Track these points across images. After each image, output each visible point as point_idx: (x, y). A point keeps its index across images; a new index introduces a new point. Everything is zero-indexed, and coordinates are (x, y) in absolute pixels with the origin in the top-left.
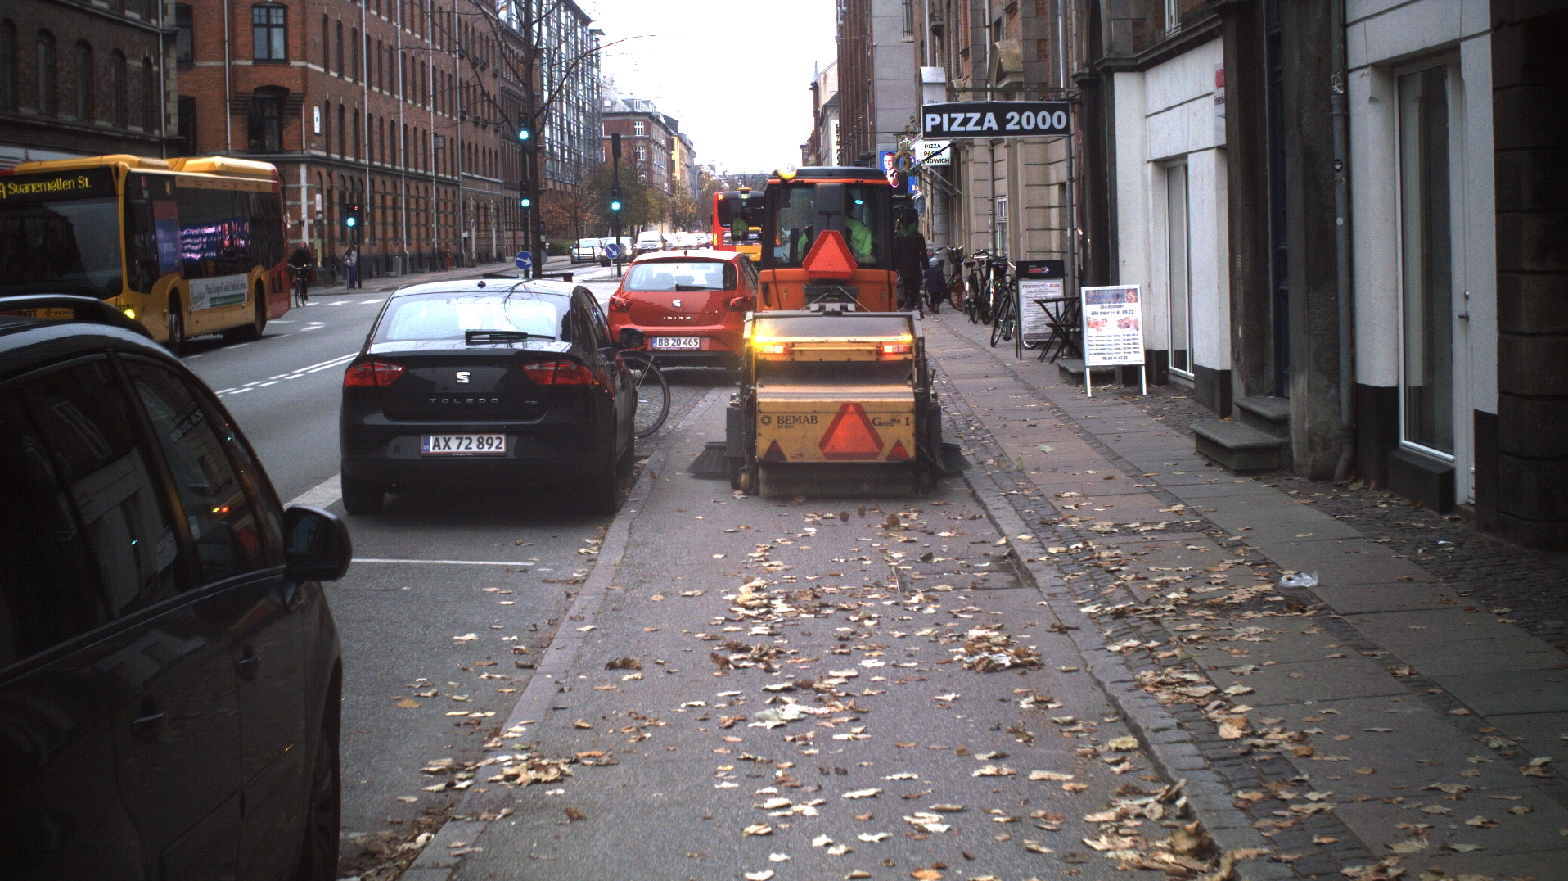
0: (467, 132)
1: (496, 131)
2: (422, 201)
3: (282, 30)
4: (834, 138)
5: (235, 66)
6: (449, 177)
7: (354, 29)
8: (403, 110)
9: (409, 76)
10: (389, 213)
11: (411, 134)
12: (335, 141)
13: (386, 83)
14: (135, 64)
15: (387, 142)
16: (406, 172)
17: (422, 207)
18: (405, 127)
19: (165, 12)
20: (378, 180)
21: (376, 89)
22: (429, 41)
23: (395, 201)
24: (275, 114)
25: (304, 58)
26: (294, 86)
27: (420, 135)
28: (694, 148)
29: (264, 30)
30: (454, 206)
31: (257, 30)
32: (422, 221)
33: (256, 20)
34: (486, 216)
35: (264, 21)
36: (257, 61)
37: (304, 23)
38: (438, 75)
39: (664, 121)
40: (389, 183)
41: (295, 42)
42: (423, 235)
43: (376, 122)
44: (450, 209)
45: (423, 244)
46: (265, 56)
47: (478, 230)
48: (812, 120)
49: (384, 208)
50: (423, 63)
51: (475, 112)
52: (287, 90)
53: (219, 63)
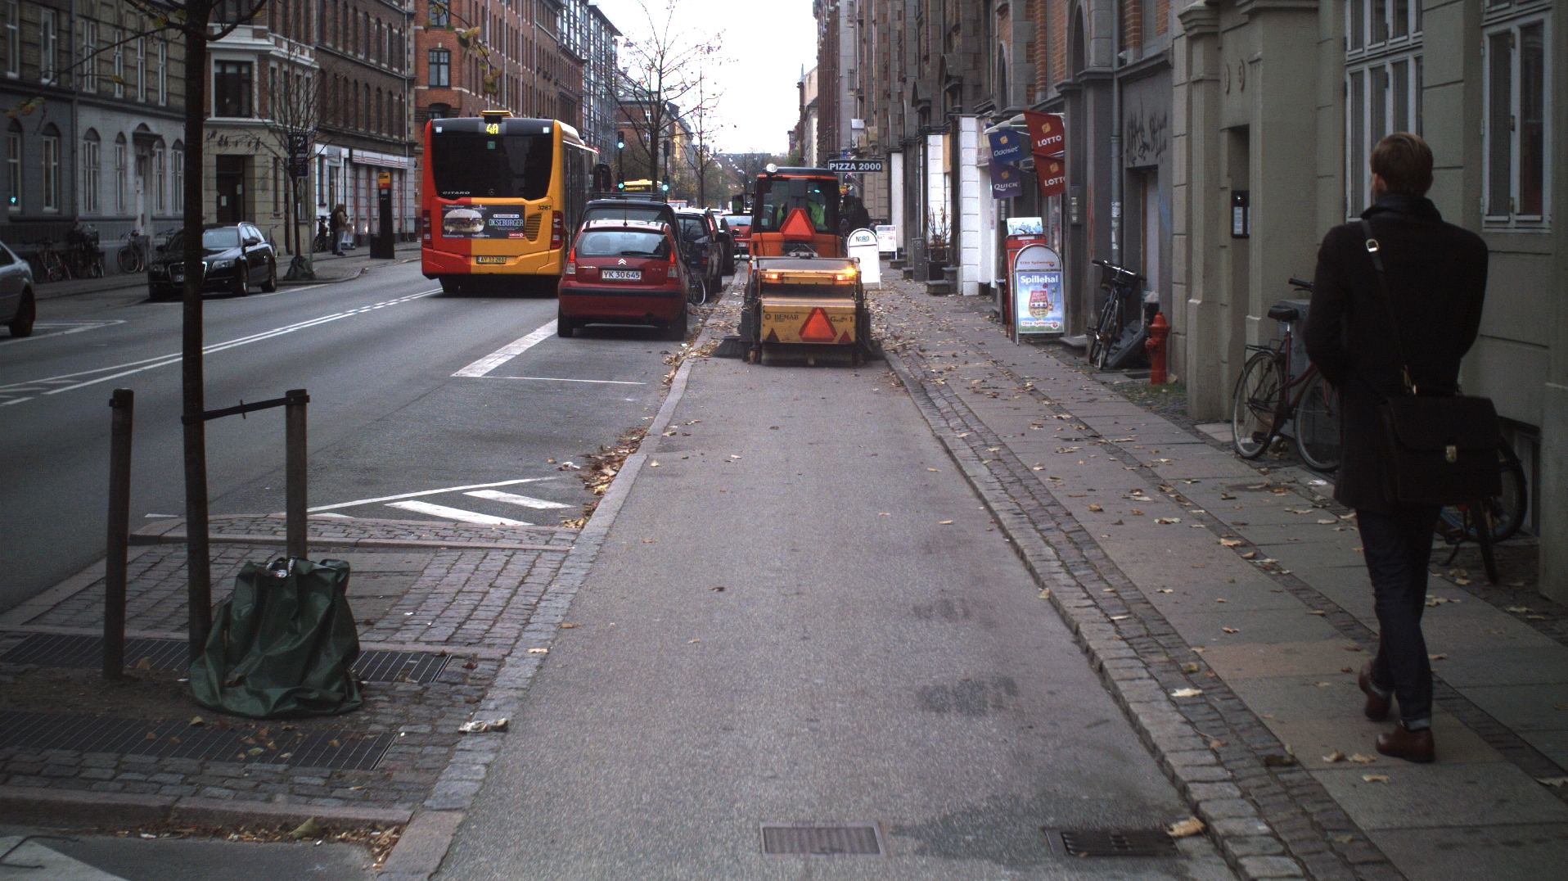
3: (447, 66)
4: (815, 132)
14: (396, 99)
19: (409, 66)
25: (461, 85)
26: (455, 103)
29: (435, 67)
31: (431, 66)
33: (431, 60)
35: (435, 60)
36: (431, 87)
37: (461, 62)
38: (525, 88)
39: (668, 108)
46: (435, 83)
48: (798, 114)
50: (517, 80)
51: (544, 113)
52: (449, 106)
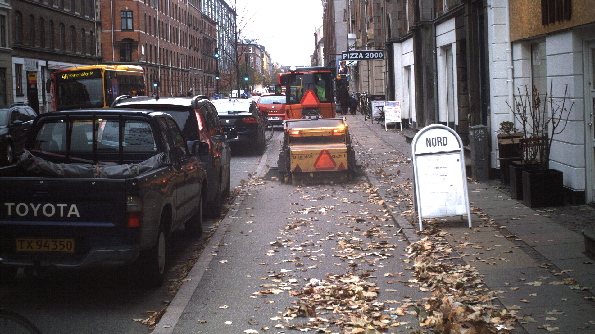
0: (192, 53)
1: (201, 52)
2: (177, 78)
3: (131, 19)
4: (322, 54)
5: (115, 32)
6: (186, 69)
7: (154, 18)
8: (171, 46)
9: (172, 34)
10: (166, 82)
11: (173, 53)
12: (149, 57)
13: (165, 37)
14: (88, 33)
15: (165, 57)
16: (172, 67)
17: (177, 79)
18: (171, 51)
19: (97, 15)
20: (163, 70)
21: (161, 39)
22: (178, 21)
23: (168, 77)
24: (129, 48)
25: (139, 29)
26: (135, 39)
27: (176, 55)
28: (271, 57)
29: (125, 19)
30: (187, 79)
31: (122, 19)
32: (177, 84)
33: (122, 16)
34: (198, 83)
35: (125, 16)
36: (123, 30)
37: (138, 17)
38: (182, 33)
39: (260, 47)
40: (166, 72)
41: (136, 23)
42: (177, 90)
43: (162, 50)
44: (186, 80)
45: (177, 93)
46: (125, 28)
47: (195, 88)
48: (314, 47)
49: (165, 80)
50: (177, 29)
51: (194, 46)
52: (133, 40)
53: (110, 31)
